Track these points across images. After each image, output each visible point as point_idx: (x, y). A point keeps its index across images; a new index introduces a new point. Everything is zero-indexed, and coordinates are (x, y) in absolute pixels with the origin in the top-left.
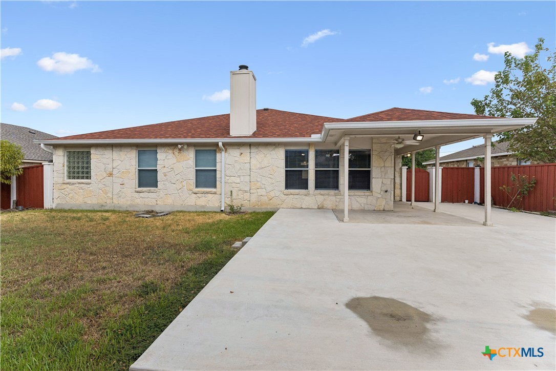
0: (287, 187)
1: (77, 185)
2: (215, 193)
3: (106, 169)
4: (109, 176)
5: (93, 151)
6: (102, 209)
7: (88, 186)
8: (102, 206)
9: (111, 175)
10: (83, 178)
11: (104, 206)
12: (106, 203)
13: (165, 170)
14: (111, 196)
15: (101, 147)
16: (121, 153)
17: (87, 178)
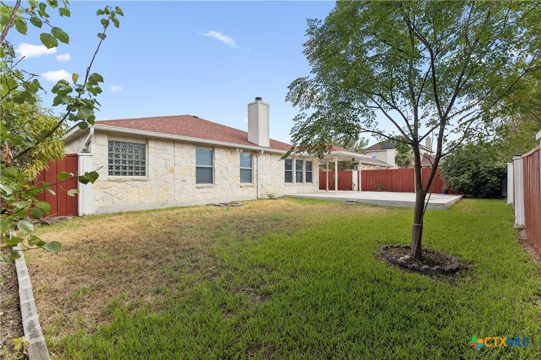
0: (285, 182)
1: (130, 182)
2: (253, 186)
3: (168, 165)
4: (170, 173)
5: (151, 144)
6: (164, 208)
7: (145, 183)
8: (164, 204)
9: (172, 171)
10: (137, 174)
11: (166, 204)
12: (167, 200)
13: (221, 168)
14: (173, 193)
15: (162, 141)
16: (183, 150)
17: (144, 174)
